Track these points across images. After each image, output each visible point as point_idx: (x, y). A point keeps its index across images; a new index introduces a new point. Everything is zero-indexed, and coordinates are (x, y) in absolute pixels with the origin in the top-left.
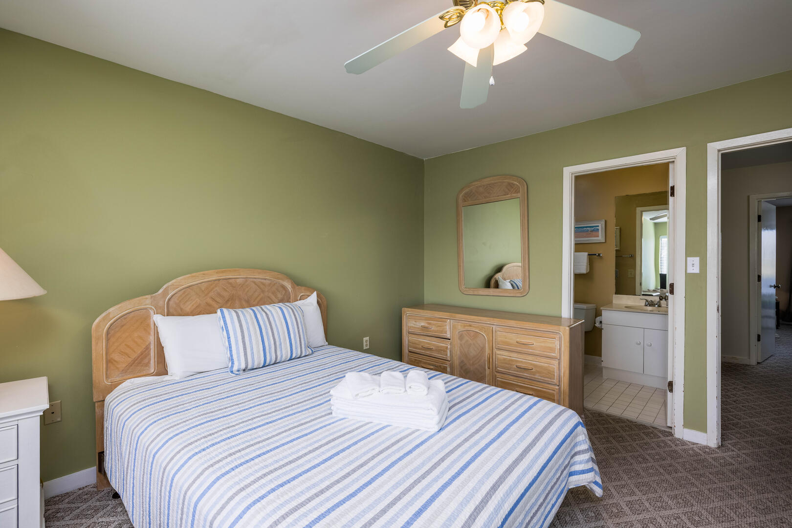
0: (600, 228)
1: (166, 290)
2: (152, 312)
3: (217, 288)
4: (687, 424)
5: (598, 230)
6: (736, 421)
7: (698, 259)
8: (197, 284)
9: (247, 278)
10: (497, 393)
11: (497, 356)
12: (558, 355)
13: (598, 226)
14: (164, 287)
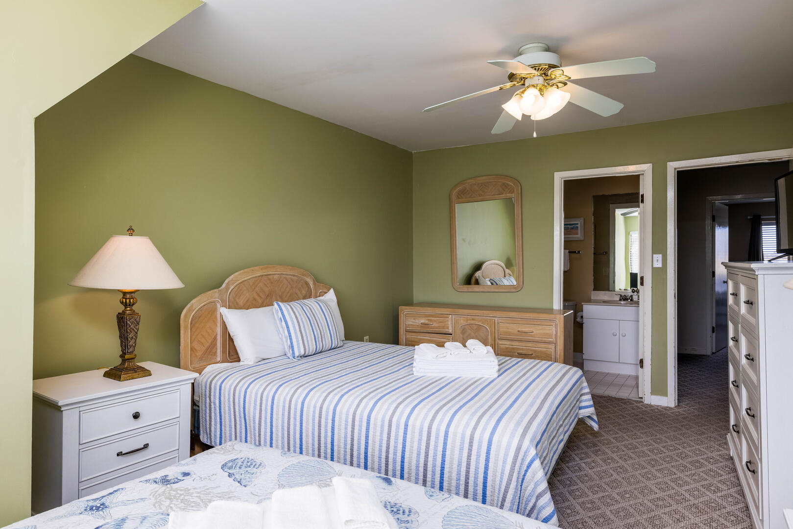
0: (579, 226)
1: (228, 284)
2: (218, 305)
3: (260, 284)
4: (654, 392)
5: (578, 227)
6: (690, 391)
7: (661, 255)
8: (247, 280)
9: (282, 274)
10: (517, 363)
11: (499, 346)
12: (555, 340)
13: (578, 224)
14: (226, 281)
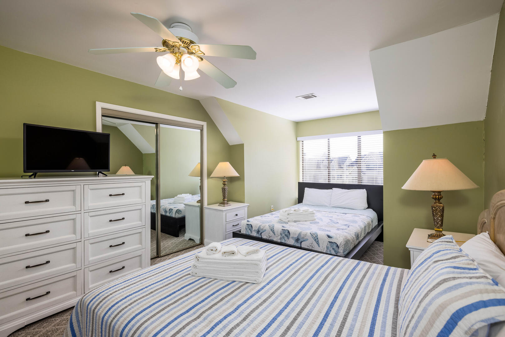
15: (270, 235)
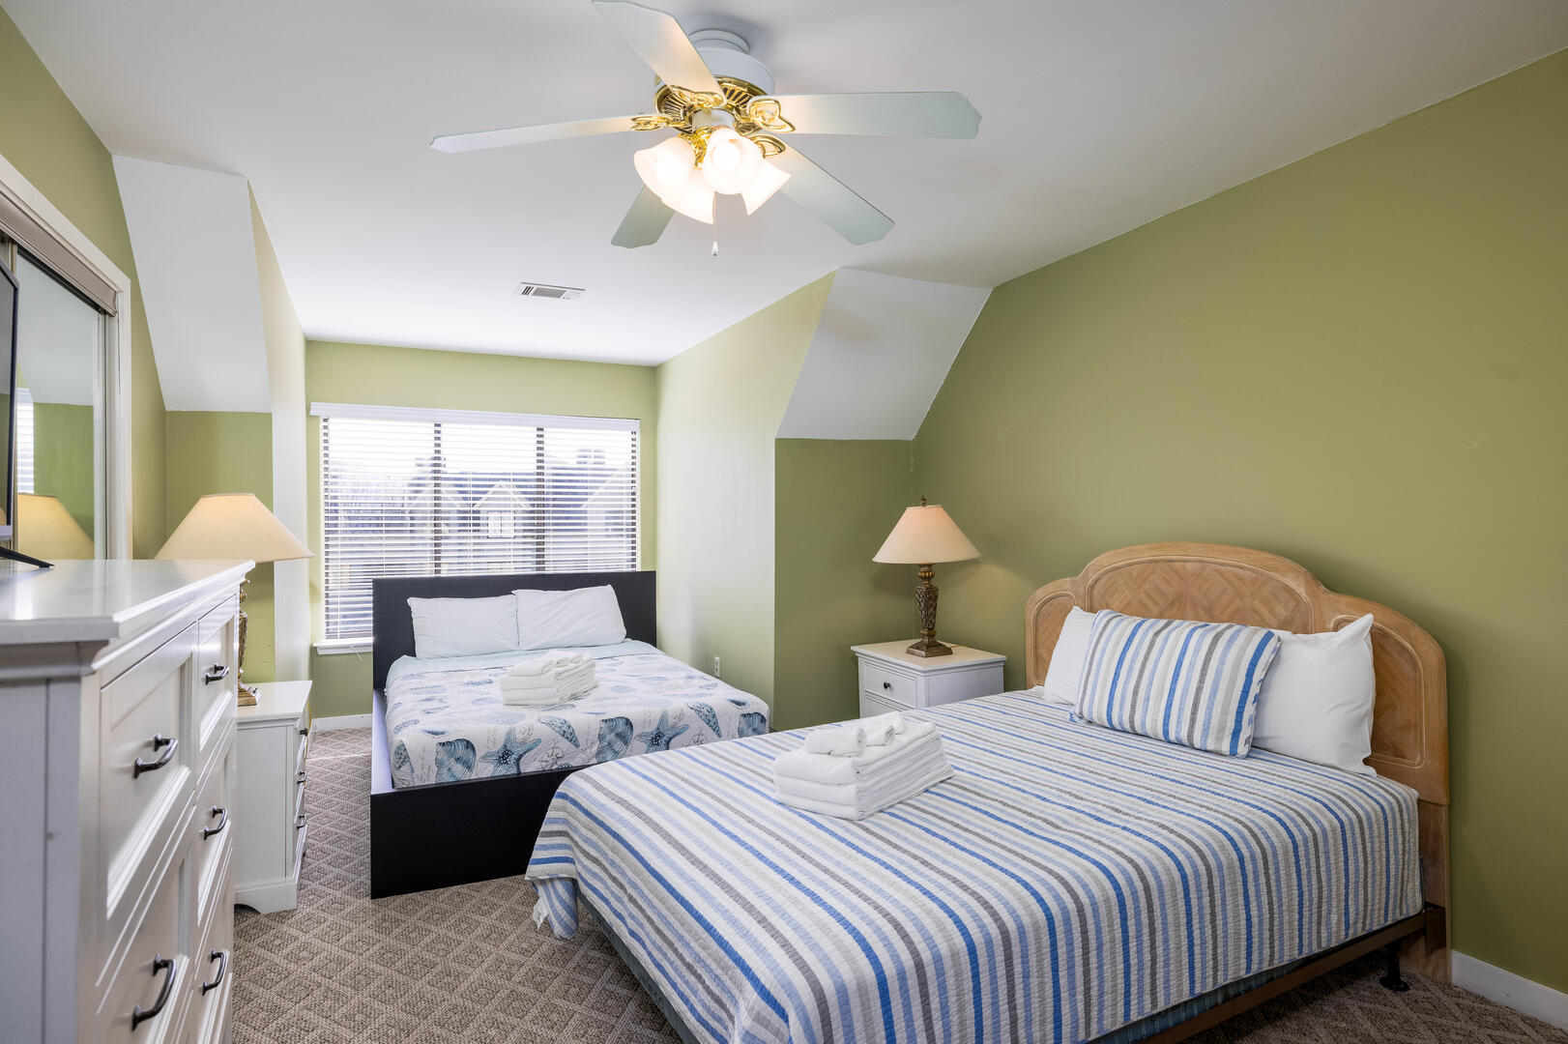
1: (1090, 571)
2: (1073, 603)
3: (1155, 577)
8: (1126, 566)
9: (1206, 561)
14: (1088, 566)
15: (557, 751)
